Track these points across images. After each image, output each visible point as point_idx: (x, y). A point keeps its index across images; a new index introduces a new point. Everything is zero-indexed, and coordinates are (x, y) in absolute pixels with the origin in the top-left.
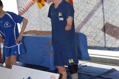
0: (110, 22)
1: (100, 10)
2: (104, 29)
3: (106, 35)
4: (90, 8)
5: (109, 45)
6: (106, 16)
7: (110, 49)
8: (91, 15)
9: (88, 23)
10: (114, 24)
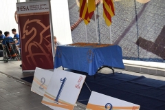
0: (143, 36)
1: (134, 26)
2: (138, 43)
3: (140, 48)
4: (127, 24)
5: (141, 57)
6: (140, 31)
7: (142, 60)
8: (127, 30)
9: (125, 37)
10: (145, 38)
